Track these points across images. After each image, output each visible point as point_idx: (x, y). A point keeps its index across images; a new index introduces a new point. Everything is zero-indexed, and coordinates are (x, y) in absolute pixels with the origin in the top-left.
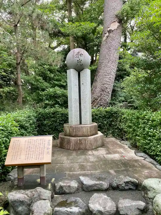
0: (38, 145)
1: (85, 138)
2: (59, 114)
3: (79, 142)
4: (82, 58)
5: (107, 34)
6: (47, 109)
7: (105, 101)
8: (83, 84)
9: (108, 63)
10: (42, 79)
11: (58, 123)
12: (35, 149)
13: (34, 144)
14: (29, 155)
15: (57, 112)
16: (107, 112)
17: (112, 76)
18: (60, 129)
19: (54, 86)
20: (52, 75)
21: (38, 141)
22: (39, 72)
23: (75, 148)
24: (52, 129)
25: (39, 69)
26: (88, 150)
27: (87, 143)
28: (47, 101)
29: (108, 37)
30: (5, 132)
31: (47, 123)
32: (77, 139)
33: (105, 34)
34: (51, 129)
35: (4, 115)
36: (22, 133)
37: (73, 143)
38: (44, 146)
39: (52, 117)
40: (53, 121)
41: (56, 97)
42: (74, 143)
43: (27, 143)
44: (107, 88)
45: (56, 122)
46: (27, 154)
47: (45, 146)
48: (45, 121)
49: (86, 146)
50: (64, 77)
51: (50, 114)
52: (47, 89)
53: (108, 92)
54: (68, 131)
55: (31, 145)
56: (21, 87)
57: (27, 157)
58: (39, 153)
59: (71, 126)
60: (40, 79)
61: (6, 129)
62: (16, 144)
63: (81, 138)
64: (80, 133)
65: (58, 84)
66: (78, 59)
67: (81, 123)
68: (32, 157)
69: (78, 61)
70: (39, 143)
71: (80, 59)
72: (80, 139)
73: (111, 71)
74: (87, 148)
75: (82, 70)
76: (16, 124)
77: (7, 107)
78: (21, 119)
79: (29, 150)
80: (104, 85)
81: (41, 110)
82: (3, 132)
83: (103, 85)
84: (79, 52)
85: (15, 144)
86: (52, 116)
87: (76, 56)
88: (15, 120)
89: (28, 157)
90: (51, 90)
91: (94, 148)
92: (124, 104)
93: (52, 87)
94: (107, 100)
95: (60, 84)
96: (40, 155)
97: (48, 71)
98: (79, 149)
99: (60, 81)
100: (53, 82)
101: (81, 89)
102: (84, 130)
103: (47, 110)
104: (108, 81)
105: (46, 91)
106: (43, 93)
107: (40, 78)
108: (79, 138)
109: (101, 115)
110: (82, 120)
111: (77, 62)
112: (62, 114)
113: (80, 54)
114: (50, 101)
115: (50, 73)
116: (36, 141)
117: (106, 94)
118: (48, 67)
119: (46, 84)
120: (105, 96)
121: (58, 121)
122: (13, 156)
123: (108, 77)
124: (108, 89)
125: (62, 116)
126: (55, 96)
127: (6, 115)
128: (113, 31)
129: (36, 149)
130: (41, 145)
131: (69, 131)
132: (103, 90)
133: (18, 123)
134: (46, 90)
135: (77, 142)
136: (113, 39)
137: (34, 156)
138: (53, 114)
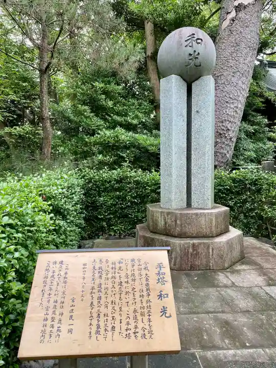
0: (127, 282)
1: (206, 241)
2: (130, 183)
3: (191, 250)
4: (200, 48)
5: (233, 14)
6: (104, 172)
7: (223, 157)
8: (197, 112)
9: (233, 76)
10: (89, 111)
11: (129, 201)
12: (118, 296)
13: (114, 277)
14: (102, 319)
15: (127, 177)
16: (234, 180)
17: (240, 106)
18: (132, 215)
19: (113, 125)
20: (110, 104)
21: (123, 265)
22: (83, 96)
23: (181, 265)
24: (114, 213)
25: (83, 90)
26: (215, 271)
27: (211, 253)
28: (101, 156)
29: (233, 21)
30: (18, 232)
31: (105, 202)
32: (186, 243)
33: (228, 13)
34: (112, 214)
35: (12, 182)
36: (56, 226)
37: (177, 252)
38: (147, 285)
39: (116, 190)
40: (118, 197)
41: (118, 148)
42: (179, 252)
43: (89, 275)
44: (228, 130)
45: (123, 199)
46: (95, 315)
47: (151, 287)
48: (100, 197)
49: (208, 262)
50: (134, 107)
51: (110, 182)
52: (99, 131)
53: (231, 139)
54: (161, 223)
55: (103, 281)
56: (49, 121)
57: (94, 328)
58: (135, 311)
59: (169, 211)
60: (85, 111)
61: (19, 223)
62: (53, 276)
63: (196, 241)
64: (191, 230)
65: (122, 121)
66: (190, 50)
67: (189, 204)
68: (113, 328)
69: (190, 55)
70: (130, 273)
71: (195, 51)
72: (194, 245)
73: (239, 94)
74: (210, 266)
75: (197, 79)
76: (45, 205)
77: (18, 165)
78: (56, 192)
79: (100, 298)
80: (223, 122)
81: (92, 173)
82: (13, 231)
83: (221, 124)
84: (194, 34)
85: (50, 274)
86: (117, 186)
87: (186, 43)
88: (40, 195)
89: (98, 326)
90: (108, 133)
91: (226, 265)
92: (266, 165)
93: (109, 127)
94: (228, 156)
95: (127, 121)
96: (139, 318)
97: (102, 94)
98: (192, 268)
99: (126, 115)
100: (110, 118)
101: (193, 125)
102: (203, 221)
103: (105, 174)
104: (232, 114)
105: (99, 136)
106: (93, 139)
107: (86, 107)
108: (192, 241)
109: (222, 186)
110: (193, 197)
111: (187, 58)
112: (137, 182)
113: (195, 39)
114: (106, 156)
115: (106, 99)
116: (118, 266)
117: (226, 142)
118: (102, 85)
119: (97, 121)
120: (223, 146)
121: (128, 198)
122: (46, 320)
123: (232, 106)
124: (230, 133)
125: (137, 188)
126: (116, 146)
127: (19, 180)
128: (245, 7)
129: (123, 296)
130: (137, 283)
131: (163, 223)
132: (221, 134)
133: (49, 203)
134: (98, 134)
135: (188, 252)
136: (246, 25)
137: (117, 322)
138: (118, 182)
